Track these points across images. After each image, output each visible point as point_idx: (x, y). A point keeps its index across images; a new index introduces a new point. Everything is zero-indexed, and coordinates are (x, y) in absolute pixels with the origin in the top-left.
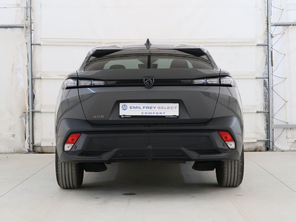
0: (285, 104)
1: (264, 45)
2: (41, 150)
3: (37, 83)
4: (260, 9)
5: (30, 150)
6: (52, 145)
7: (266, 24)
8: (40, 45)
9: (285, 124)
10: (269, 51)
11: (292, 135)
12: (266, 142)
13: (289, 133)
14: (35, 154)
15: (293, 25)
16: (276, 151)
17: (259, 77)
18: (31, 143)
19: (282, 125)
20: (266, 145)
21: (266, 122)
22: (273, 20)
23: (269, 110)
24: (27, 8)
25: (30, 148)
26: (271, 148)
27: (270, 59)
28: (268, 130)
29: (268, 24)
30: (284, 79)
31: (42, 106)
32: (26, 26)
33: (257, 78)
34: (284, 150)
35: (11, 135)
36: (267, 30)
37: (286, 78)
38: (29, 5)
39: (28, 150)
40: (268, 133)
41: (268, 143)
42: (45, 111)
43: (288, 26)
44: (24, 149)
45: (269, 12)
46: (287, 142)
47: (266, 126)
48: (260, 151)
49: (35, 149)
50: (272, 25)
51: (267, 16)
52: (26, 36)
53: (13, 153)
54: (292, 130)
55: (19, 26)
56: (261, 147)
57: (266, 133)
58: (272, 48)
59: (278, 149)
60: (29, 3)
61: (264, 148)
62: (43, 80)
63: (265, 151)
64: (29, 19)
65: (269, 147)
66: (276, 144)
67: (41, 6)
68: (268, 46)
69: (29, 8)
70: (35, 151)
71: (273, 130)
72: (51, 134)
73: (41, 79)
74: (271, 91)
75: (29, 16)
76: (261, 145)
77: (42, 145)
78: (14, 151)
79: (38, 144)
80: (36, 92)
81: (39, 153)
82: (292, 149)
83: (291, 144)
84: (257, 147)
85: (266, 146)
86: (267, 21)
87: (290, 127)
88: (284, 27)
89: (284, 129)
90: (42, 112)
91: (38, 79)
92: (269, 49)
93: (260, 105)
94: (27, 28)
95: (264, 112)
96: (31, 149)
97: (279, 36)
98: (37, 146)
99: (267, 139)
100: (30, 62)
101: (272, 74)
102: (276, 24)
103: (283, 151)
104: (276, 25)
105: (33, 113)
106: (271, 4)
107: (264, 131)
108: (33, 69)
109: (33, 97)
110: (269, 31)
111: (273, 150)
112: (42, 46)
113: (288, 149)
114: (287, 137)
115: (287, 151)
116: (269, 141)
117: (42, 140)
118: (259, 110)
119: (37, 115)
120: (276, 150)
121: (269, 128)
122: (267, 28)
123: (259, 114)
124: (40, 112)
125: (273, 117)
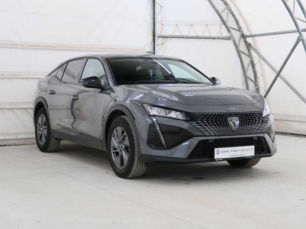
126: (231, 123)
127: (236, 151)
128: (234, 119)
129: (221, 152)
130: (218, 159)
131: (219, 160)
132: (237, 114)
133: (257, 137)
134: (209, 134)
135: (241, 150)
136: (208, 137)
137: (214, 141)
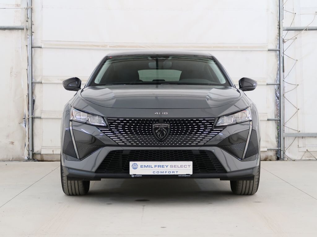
0: (297, 112)
1: (276, 51)
2: (41, 158)
3: (37, 88)
4: (272, 12)
5: (29, 158)
6: (52, 153)
7: (278, 28)
8: (40, 47)
9: (297, 132)
10: (281, 56)
11: (304, 144)
12: (277, 151)
13: (301, 142)
14: (35, 162)
15: (306, 30)
16: (287, 161)
17: (270, 84)
18: (30, 150)
19: (293, 134)
20: (276, 154)
21: (277, 130)
22: (285, 24)
23: (280, 118)
24: (27, 9)
25: (29, 156)
26: (282, 157)
27: (282, 65)
28: (279, 139)
29: (279, 29)
30: (296, 86)
31: (42, 112)
32: (26, 28)
33: (267, 85)
34: (296, 159)
35: (10, 142)
36: (279, 35)
37: (298, 85)
38: (30, 6)
39: (28, 158)
40: (279, 142)
41: (278, 152)
42: (46, 117)
43: (300, 31)
44: (23, 157)
45: (281, 16)
46: (299, 151)
47: (277, 134)
48: (270, 160)
49: (34, 157)
50: (283, 29)
51: (279, 21)
52: (26, 38)
53: (12, 161)
54: (304, 139)
55: (19, 27)
56: (271, 156)
57: (276, 141)
58: (283, 53)
59: (289, 158)
60: (30, 4)
61: (275, 158)
62: (43, 84)
63: (276, 161)
64: (29, 20)
65: (279, 157)
66: (287, 153)
67: (43, 7)
68: (280, 51)
69: (30, 9)
70: (34, 159)
71: (284, 139)
72: (51, 141)
73: (41, 83)
74: (282, 98)
75: (30, 18)
76: (272, 154)
77: (42, 153)
78: (13, 158)
79: (38, 151)
80: (37, 98)
81: (39, 161)
82: (304, 158)
83: (302, 153)
84: (268, 156)
85: (276, 156)
86: (279, 25)
87: (302, 135)
88: (296, 32)
89: (296, 137)
90: (42, 119)
91: (38, 83)
92: (281, 54)
93: (271, 113)
94: (27, 29)
95: (275, 120)
96: (31, 157)
97: (291, 41)
98: (37, 153)
99: (277, 148)
100: (30, 65)
101: (284, 81)
102: (289, 28)
103: (294, 161)
104: (288, 30)
105: (33, 119)
106: (283, 8)
107: (275, 139)
108: (33, 73)
109: (34, 102)
110: (281, 36)
111: (283, 160)
112: (43, 49)
113: (299, 158)
114: (298, 146)
115: (299, 160)
116: (280, 150)
117: (42, 147)
118: (270, 118)
119: (37, 122)
120: (286, 159)
121: (280, 136)
122: (278, 32)
123: (270, 122)
124: (41, 118)
125: (284, 125)
126: (157, 131)
127: (163, 166)
128: (163, 126)
129: (139, 166)
130: (134, 175)
131: (136, 176)
132: (168, 121)
133: (198, 151)
134: (124, 144)
135: (171, 166)
136: (122, 147)
137: (130, 152)
